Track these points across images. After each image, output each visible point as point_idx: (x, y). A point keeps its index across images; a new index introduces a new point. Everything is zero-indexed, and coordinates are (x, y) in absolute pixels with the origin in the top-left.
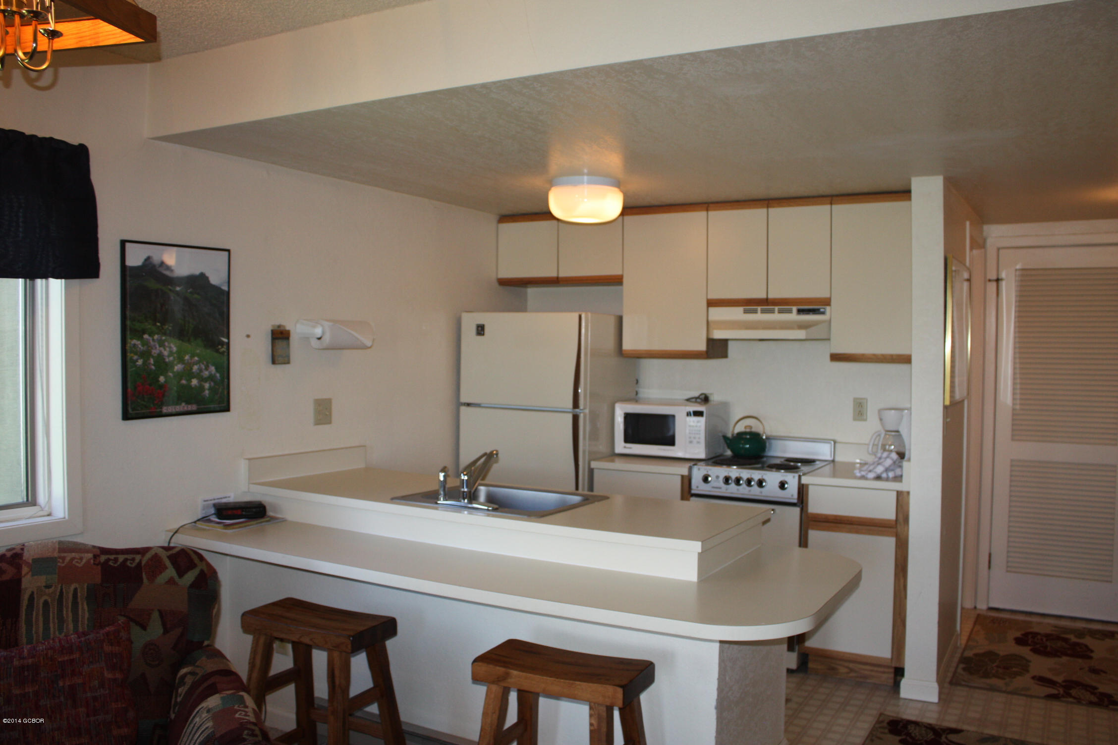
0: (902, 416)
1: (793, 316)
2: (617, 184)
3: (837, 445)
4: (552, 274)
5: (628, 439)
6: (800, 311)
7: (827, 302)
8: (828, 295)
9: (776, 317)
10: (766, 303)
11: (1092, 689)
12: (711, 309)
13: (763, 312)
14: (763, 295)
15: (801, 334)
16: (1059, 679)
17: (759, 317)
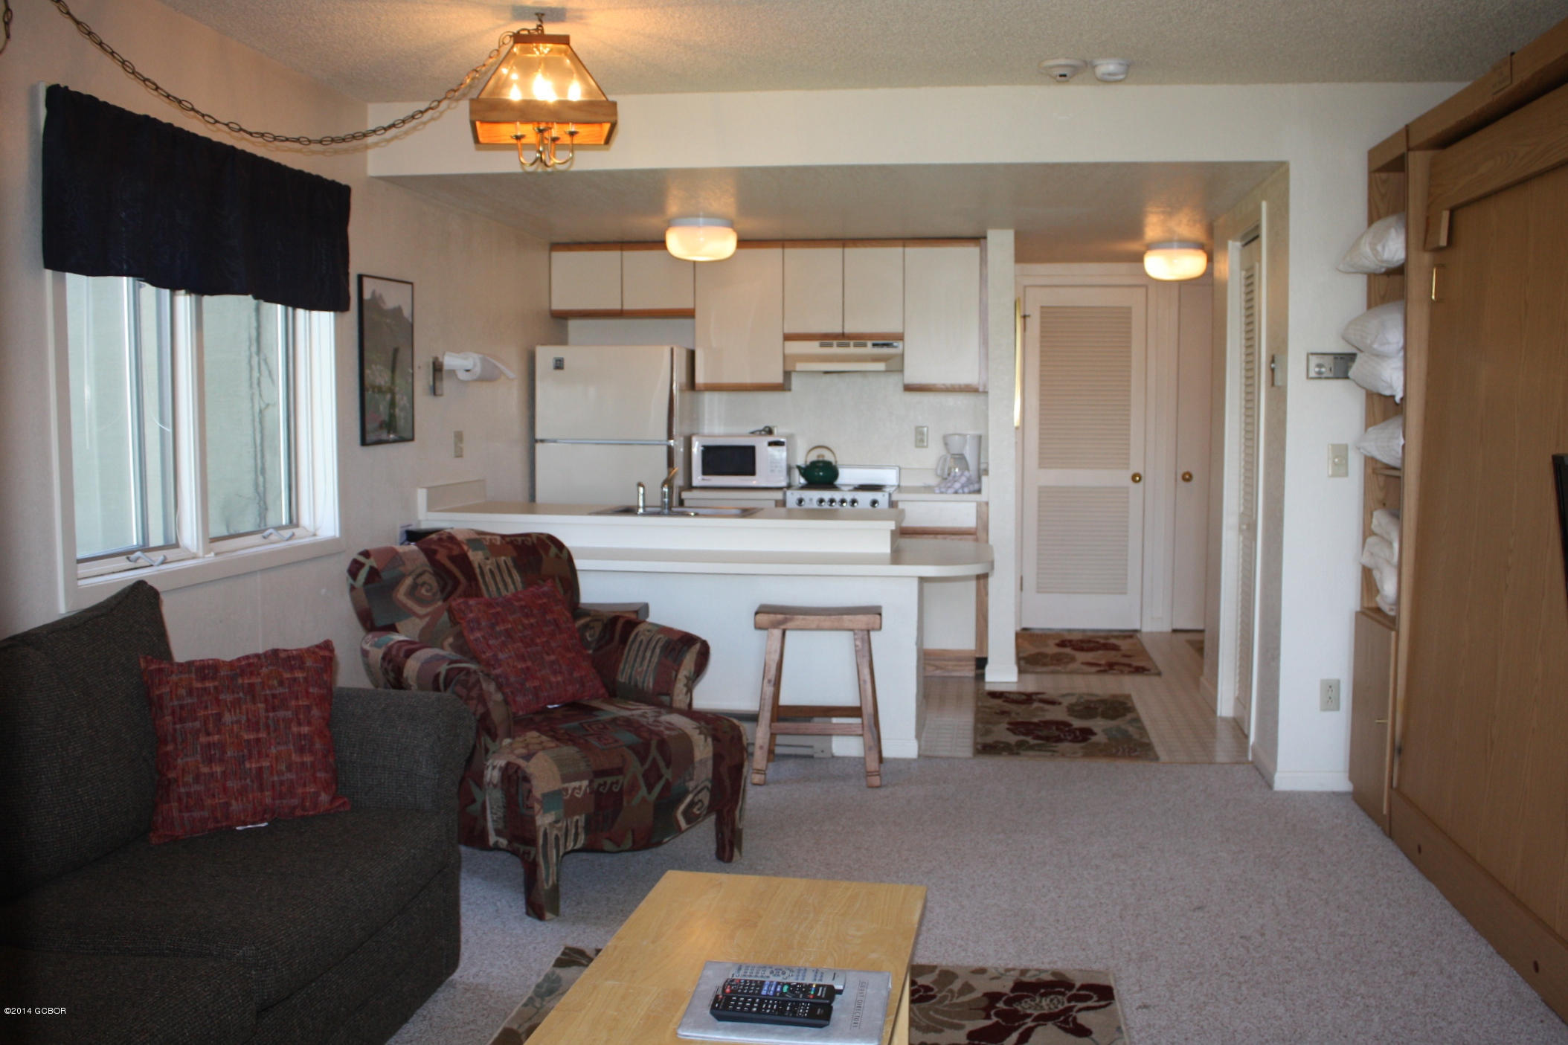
0: (966, 441)
1: (869, 350)
2: (731, 224)
3: (903, 471)
4: (616, 306)
5: (706, 471)
6: (874, 345)
7: (900, 337)
8: (901, 331)
9: (852, 350)
10: (843, 338)
11: (1129, 665)
12: (788, 344)
13: (839, 345)
14: (838, 330)
15: (881, 366)
16: (1103, 662)
17: (835, 350)
